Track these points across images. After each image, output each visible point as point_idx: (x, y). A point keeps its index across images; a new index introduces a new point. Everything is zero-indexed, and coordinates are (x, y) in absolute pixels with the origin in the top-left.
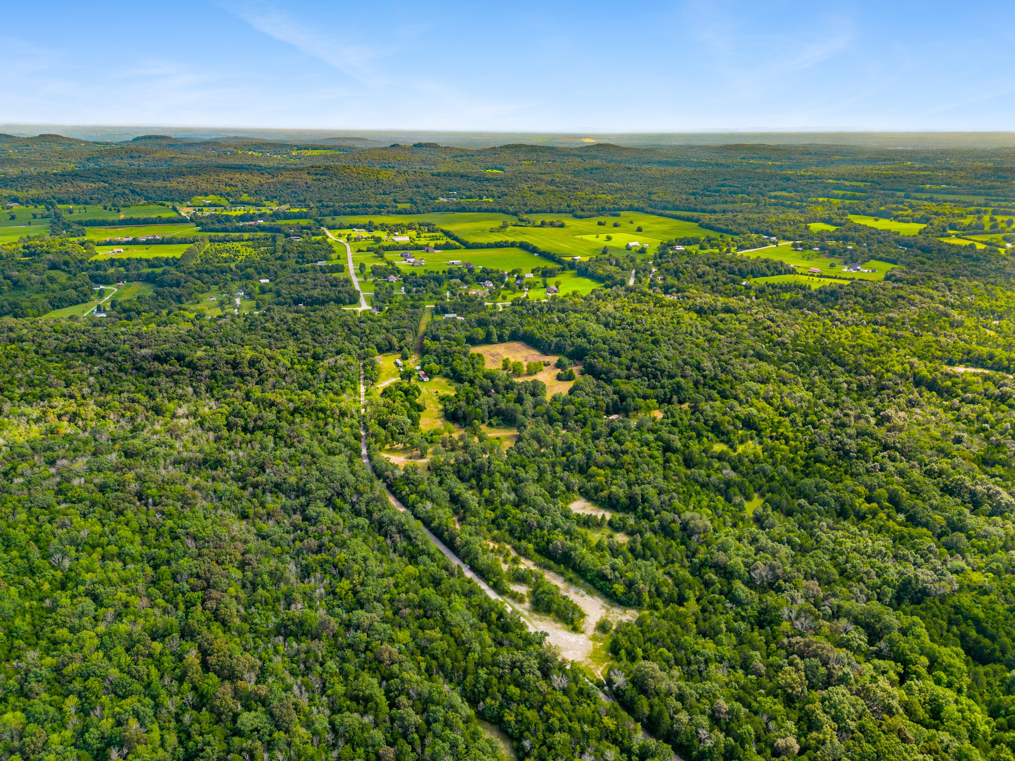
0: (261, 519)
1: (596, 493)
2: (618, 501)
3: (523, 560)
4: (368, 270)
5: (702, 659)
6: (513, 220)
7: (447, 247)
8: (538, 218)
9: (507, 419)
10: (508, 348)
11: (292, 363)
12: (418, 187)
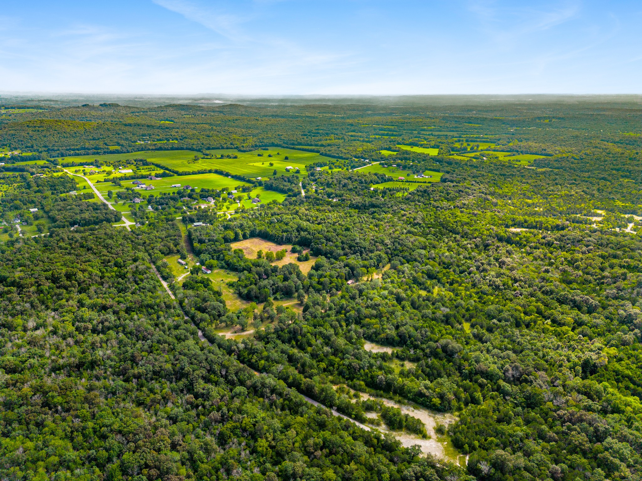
0: (159, 403)
1: (376, 337)
2: (393, 339)
3: (361, 394)
4: (114, 195)
5: (518, 439)
6: (200, 155)
7: (163, 175)
8: (219, 153)
9: (287, 294)
10: (253, 243)
11: (103, 273)
12: (119, 134)
